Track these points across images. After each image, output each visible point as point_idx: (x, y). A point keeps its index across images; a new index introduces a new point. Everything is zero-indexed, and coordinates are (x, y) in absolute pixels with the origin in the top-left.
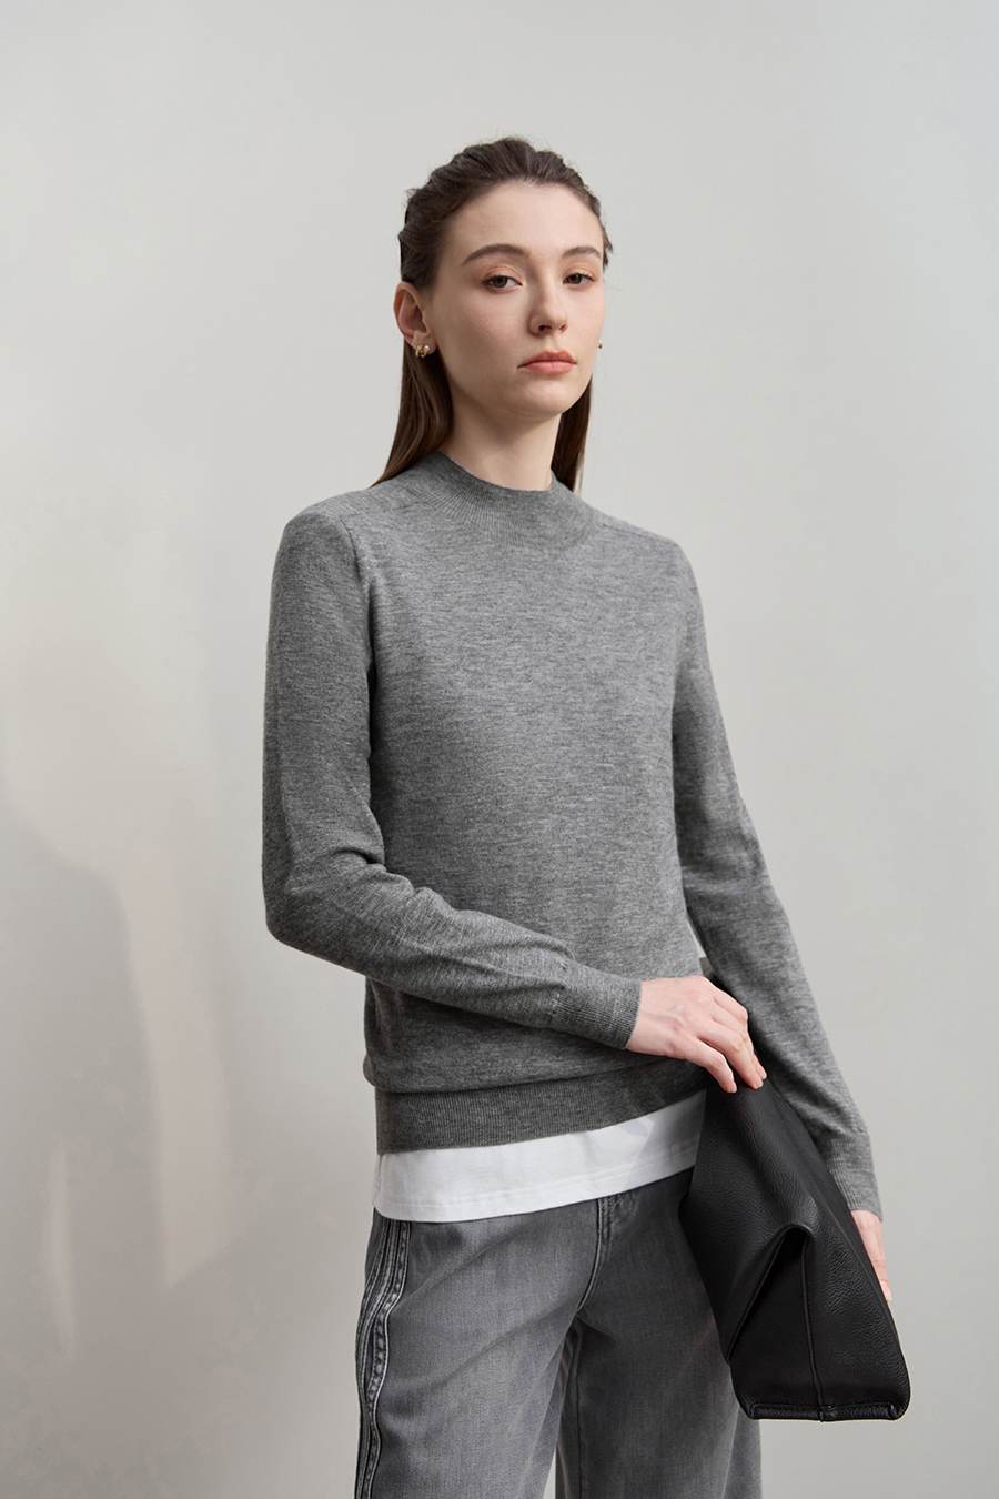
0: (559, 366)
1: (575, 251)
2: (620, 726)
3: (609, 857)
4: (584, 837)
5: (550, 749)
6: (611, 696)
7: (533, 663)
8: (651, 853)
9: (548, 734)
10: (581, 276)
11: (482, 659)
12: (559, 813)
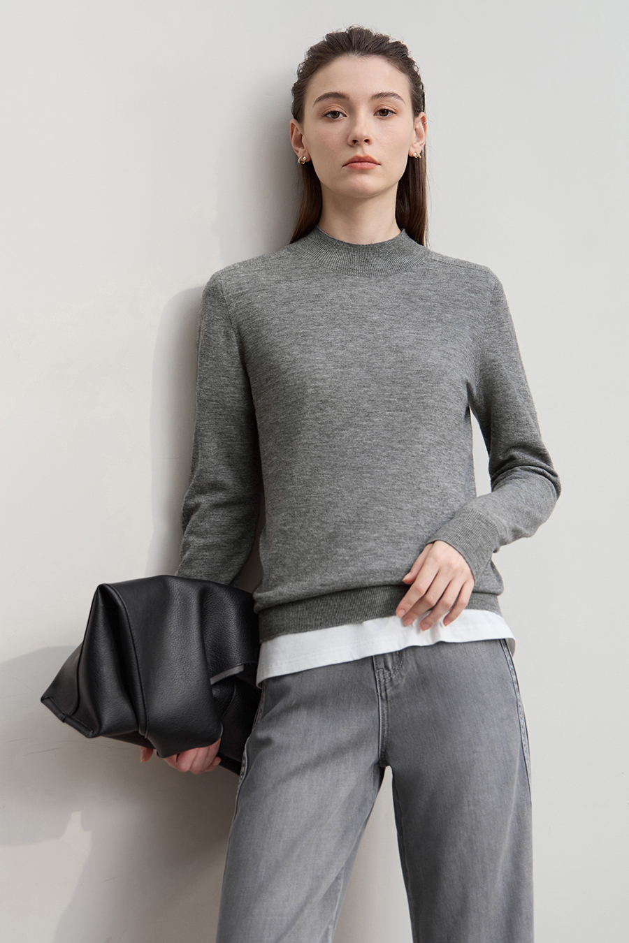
0: (366, 165)
1: (380, 95)
2: (409, 377)
3: (384, 454)
4: (369, 442)
5: (355, 389)
6: (407, 359)
7: (348, 339)
8: (421, 453)
9: (355, 380)
10: (388, 111)
11: (311, 338)
12: (354, 427)
